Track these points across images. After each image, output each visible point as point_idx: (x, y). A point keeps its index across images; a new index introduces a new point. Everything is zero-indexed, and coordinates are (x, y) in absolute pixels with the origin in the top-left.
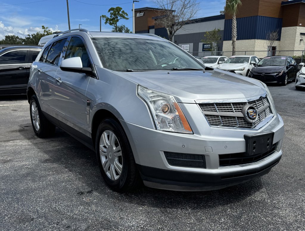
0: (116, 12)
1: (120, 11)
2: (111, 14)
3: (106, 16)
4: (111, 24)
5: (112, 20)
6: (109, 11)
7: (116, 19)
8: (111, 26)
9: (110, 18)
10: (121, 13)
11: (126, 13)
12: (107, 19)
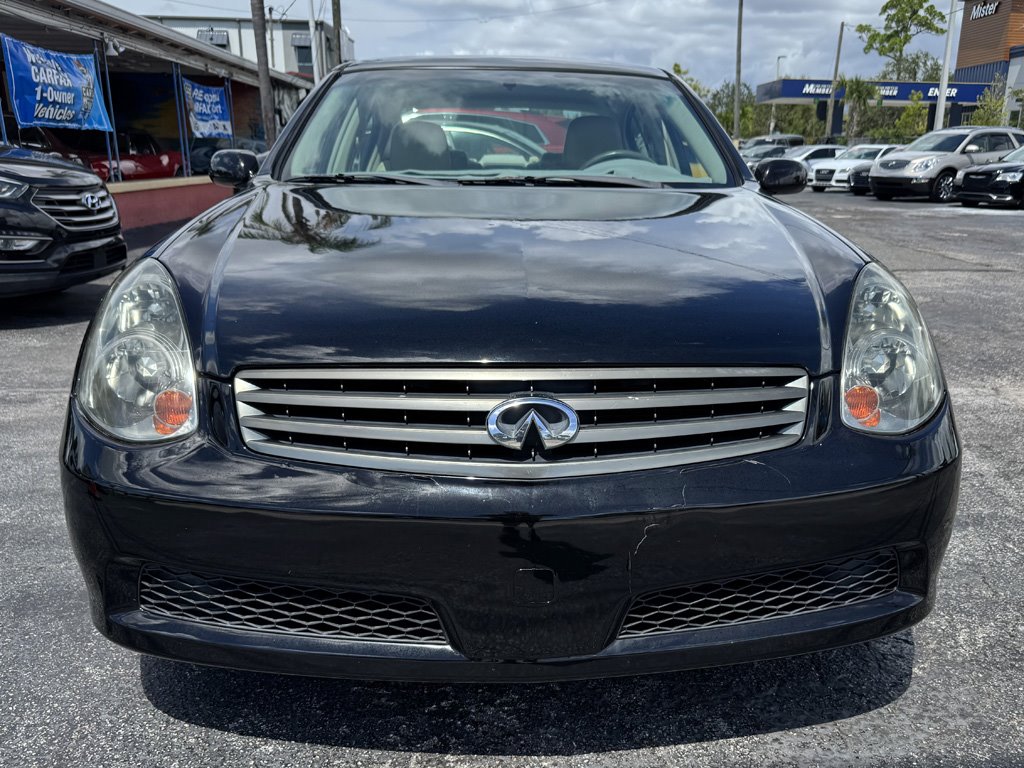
0: (906, 11)
1: (921, 7)
2: (890, 19)
3: (873, 27)
4: (882, 52)
5: (889, 38)
6: (885, 9)
7: (903, 34)
8: (883, 57)
9: (882, 32)
10: (922, 13)
11: (940, 13)
12: (873, 38)
